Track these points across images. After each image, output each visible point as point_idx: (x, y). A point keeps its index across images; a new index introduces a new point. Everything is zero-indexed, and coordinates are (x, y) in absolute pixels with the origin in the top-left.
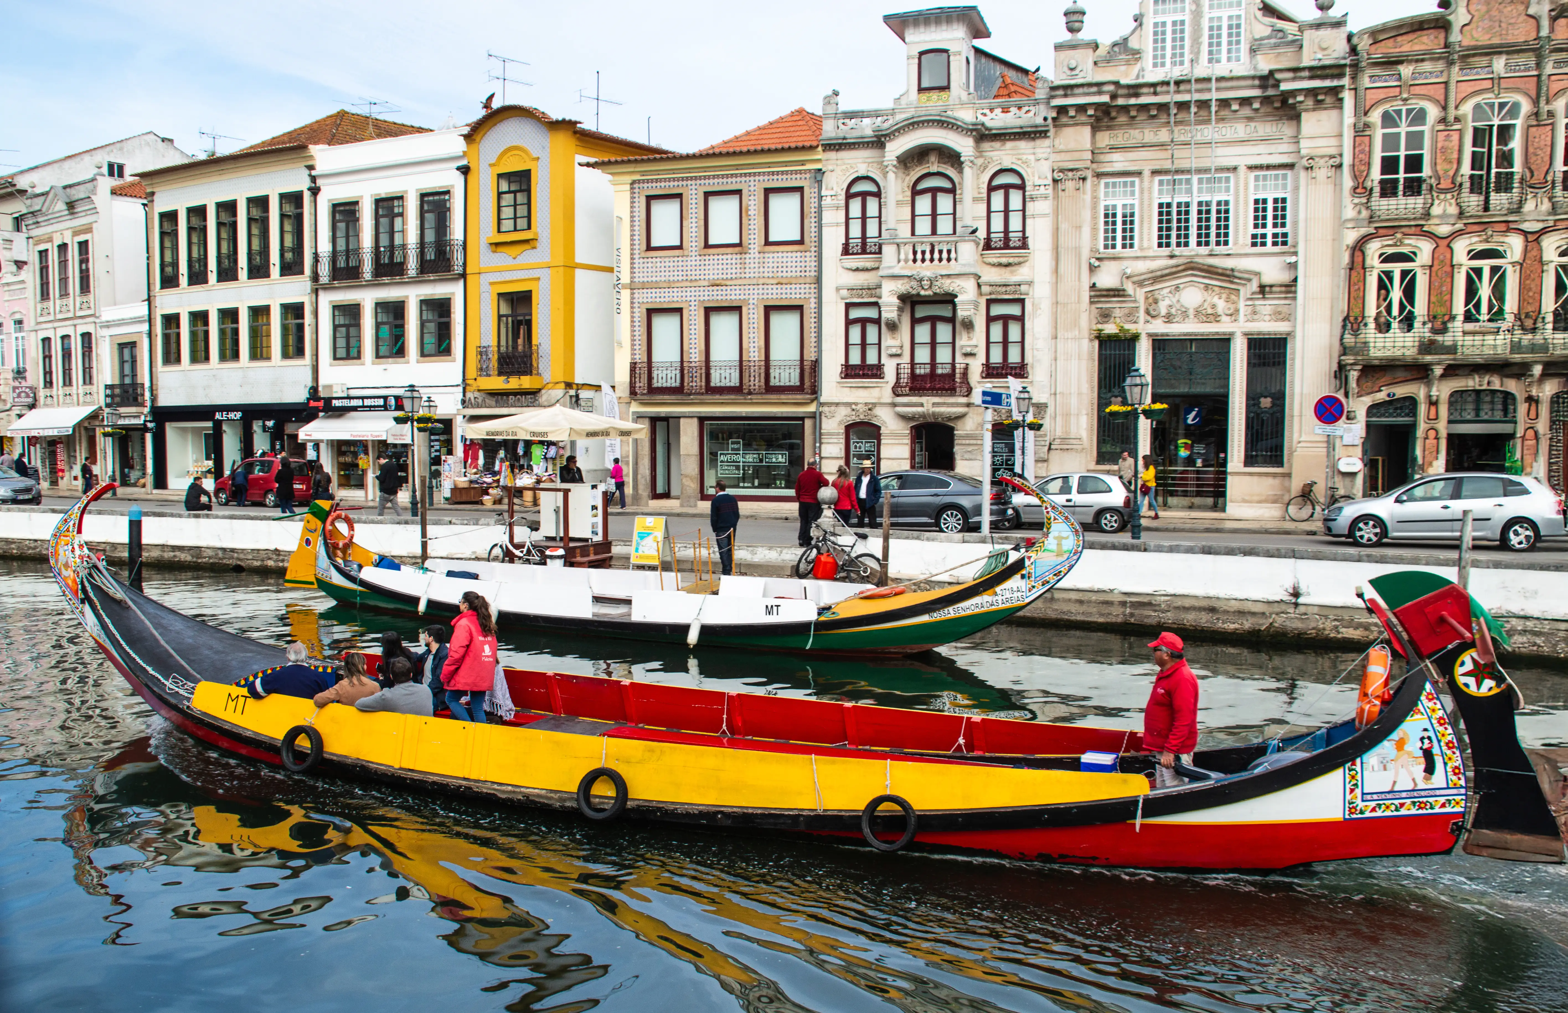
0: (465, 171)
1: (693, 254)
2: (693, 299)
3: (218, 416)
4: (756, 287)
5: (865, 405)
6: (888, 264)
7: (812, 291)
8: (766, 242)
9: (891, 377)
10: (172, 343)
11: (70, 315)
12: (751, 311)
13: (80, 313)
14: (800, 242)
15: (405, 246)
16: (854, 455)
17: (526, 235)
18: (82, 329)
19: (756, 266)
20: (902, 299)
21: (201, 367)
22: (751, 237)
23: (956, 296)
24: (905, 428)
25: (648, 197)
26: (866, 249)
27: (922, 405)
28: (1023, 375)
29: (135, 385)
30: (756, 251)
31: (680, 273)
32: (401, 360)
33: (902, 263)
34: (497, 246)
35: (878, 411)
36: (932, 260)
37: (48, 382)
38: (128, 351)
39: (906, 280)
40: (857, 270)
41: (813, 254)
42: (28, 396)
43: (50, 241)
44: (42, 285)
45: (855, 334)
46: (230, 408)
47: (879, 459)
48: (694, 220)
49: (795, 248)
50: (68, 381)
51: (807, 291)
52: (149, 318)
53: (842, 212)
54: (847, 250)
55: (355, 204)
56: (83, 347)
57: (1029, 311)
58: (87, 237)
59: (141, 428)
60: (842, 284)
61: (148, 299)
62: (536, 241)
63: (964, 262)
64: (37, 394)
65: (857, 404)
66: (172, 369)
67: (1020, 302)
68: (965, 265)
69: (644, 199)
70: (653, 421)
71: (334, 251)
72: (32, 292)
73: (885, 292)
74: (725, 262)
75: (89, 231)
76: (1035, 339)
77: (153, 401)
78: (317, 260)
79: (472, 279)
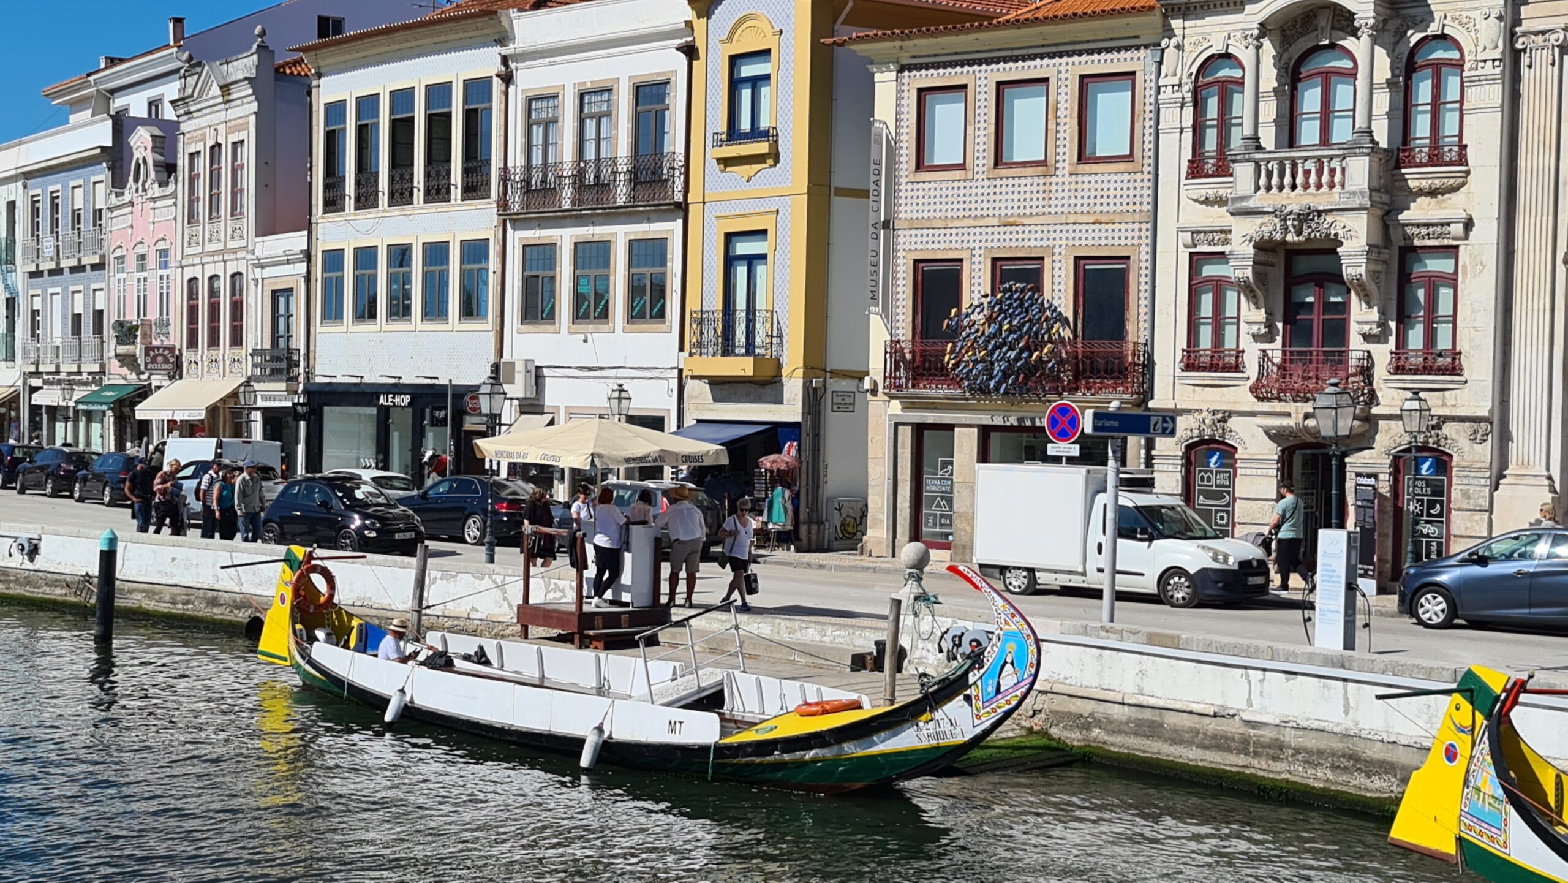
0: (689, 51)
1: (979, 177)
2: (977, 245)
3: (382, 400)
4: (1065, 228)
5: (1214, 412)
6: (1240, 194)
7: (1144, 234)
8: (1080, 159)
9: (1252, 370)
10: (332, 290)
11: (220, 246)
12: (1057, 265)
13: (231, 245)
14: (1129, 158)
15: (614, 161)
16: (1201, 492)
17: (762, 147)
18: (232, 268)
19: (1066, 194)
20: (1265, 248)
21: (366, 327)
22: (1061, 150)
23: (1341, 244)
24: (1271, 451)
25: (920, 91)
26: (1223, 169)
27: (1288, 415)
28: (1454, 369)
29: (289, 350)
30: (1066, 172)
31: (961, 206)
32: (604, 327)
33: (1262, 191)
34: (726, 162)
35: (1233, 423)
36: (1306, 186)
37: (193, 342)
38: (282, 300)
39: (1267, 218)
40: (1207, 202)
41: (1146, 176)
42: (166, 361)
43: (203, 139)
44: (191, 202)
45: (1207, 302)
46: (397, 389)
47: (1234, 499)
48: (982, 125)
49: (1121, 166)
50: (214, 342)
51: (1136, 234)
52: (308, 255)
53: (1189, 111)
54: (1196, 170)
55: (555, 96)
56: (233, 293)
57: (1464, 266)
58: (243, 135)
59: (292, 413)
60: (1184, 222)
61: (309, 227)
62: (774, 156)
63: (1353, 188)
64: (179, 358)
65: (1200, 411)
66: (332, 328)
67: (1452, 251)
68: (1354, 193)
69: (915, 92)
70: (919, 430)
71: (528, 166)
72: (180, 210)
73: (1235, 237)
74: (1022, 189)
75: (245, 127)
76: (1474, 311)
77: (308, 375)
78: (505, 179)
79: (694, 211)
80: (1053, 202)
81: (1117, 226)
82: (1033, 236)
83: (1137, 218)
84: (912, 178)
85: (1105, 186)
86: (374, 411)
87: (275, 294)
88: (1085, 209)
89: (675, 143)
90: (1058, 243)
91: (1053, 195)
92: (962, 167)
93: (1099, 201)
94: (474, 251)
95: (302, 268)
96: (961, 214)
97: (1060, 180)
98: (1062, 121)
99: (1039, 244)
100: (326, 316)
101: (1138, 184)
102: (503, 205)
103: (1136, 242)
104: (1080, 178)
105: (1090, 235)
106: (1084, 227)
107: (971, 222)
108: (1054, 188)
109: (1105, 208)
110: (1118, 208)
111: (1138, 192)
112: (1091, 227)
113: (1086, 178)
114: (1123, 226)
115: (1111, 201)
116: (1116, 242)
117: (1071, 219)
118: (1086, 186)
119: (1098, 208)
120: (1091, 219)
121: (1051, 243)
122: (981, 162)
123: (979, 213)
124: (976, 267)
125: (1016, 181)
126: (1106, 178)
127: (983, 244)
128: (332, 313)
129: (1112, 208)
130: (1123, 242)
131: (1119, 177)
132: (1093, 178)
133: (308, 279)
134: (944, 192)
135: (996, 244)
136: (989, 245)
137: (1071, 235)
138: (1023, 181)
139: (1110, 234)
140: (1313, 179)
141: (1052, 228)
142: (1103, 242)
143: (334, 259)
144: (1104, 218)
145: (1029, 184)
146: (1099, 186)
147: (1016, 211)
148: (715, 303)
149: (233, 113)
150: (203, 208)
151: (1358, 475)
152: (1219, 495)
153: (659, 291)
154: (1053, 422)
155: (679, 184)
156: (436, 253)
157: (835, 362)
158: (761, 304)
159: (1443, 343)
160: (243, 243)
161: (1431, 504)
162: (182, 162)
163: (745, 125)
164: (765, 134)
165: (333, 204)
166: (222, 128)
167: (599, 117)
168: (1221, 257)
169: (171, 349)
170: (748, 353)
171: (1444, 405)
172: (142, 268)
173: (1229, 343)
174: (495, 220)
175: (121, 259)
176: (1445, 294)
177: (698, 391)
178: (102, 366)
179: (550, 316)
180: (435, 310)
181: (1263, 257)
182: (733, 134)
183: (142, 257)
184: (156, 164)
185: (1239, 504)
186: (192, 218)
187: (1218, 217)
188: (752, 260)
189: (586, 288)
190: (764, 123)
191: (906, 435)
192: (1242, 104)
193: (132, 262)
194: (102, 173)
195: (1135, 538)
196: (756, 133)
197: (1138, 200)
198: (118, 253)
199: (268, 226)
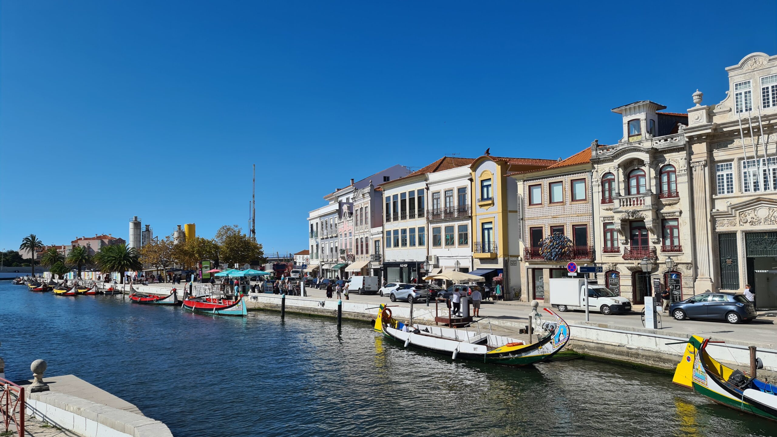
0: (471, 180)
1: (546, 206)
2: (546, 223)
3: (401, 266)
4: (569, 218)
5: (613, 263)
6: (616, 207)
7: (590, 218)
8: (572, 200)
9: (622, 252)
10: (389, 240)
11: (363, 231)
12: (568, 227)
13: (365, 230)
14: (585, 200)
15: (454, 207)
16: (610, 284)
17: (490, 202)
18: (366, 236)
19: (569, 209)
20: (623, 221)
21: (396, 248)
22: (567, 199)
23: (645, 219)
24: (629, 273)
25: (529, 186)
26: (611, 201)
27: (633, 263)
28: (680, 250)
29: (379, 255)
30: (569, 204)
31: (541, 214)
32: (453, 247)
33: (622, 206)
34: (481, 206)
35: (618, 266)
36: (634, 205)
37: (357, 253)
38: (377, 243)
39: (623, 213)
40: (607, 210)
41: (590, 204)
42: (351, 258)
43: (359, 207)
44: (356, 221)
45: (609, 235)
46: (404, 263)
47: (620, 286)
48: (546, 194)
49: (583, 202)
50: (362, 253)
51: (588, 219)
52: (383, 232)
53: (600, 187)
54: (603, 202)
55: (439, 192)
56: (366, 242)
57: (680, 223)
58: (367, 205)
59: (380, 269)
60: (601, 215)
61: (383, 225)
62: (493, 204)
63: (647, 205)
64: (354, 257)
65: (609, 263)
66: (389, 249)
67: (677, 219)
68: (647, 206)
69: (528, 187)
70: (534, 270)
71: (433, 209)
72: (354, 223)
73: (615, 218)
74: (557, 209)
75: (368, 203)
76: (684, 235)
77: (384, 260)
78: (428, 212)
79: (474, 218)
80: (566, 212)
81: (583, 217)
82: (561, 220)
83: (588, 214)
84: (528, 207)
85: (579, 207)
86: (399, 268)
87: (376, 241)
88: (574, 213)
89: (468, 202)
90: (567, 222)
91: (565, 210)
92: (541, 204)
93: (578, 211)
94: (421, 230)
95: (381, 235)
96: (541, 216)
97: (567, 206)
98: (567, 191)
99: (562, 222)
100: (387, 246)
101: (588, 206)
102: (428, 218)
103: (588, 221)
104: (572, 205)
105: (576, 219)
106: (574, 218)
107: (544, 218)
108: (566, 208)
109: (580, 213)
110: (583, 212)
111: (588, 208)
112: (576, 217)
113: (574, 205)
114: (585, 217)
115: (581, 210)
116: (583, 221)
117: (571, 216)
118: (574, 207)
119: (578, 213)
120: (576, 215)
121: (566, 222)
122: (546, 203)
123: (546, 215)
124: (546, 228)
125: (556, 207)
126: (579, 205)
127: (548, 223)
128: (389, 245)
129: (581, 212)
130: (585, 221)
131: (583, 205)
132: (576, 205)
133: (383, 238)
134: (537, 210)
135: (551, 223)
136: (549, 223)
137: (571, 220)
138: (557, 207)
139: (581, 219)
140: (636, 203)
141: (566, 218)
142: (580, 221)
143: (389, 233)
144: (579, 215)
145: (559, 208)
146: (578, 207)
147: (556, 214)
148: (480, 240)
149: (365, 200)
150: (359, 222)
151: (654, 279)
152: (615, 285)
153: (466, 238)
154: (569, 267)
155: (470, 212)
156: (412, 230)
157: (511, 253)
158: (491, 240)
159: (676, 243)
160: (368, 230)
161: (676, 286)
162: (354, 212)
163: (485, 197)
164: (491, 199)
165: (388, 220)
166: (363, 204)
167: (450, 197)
168: (612, 223)
169: (353, 255)
170: (489, 252)
171: (678, 260)
172: (346, 237)
173: (616, 245)
174: (426, 222)
175: (341, 235)
176: (676, 231)
177: (477, 262)
178: (337, 259)
179: (440, 244)
180: (413, 244)
181: (623, 223)
182: (483, 199)
183: (346, 234)
184: (348, 213)
185: (621, 287)
186: (356, 225)
187: (610, 214)
188: (489, 229)
189: (448, 237)
190: (490, 196)
191: (530, 271)
192: (615, 185)
193: (343, 235)
194: (337, 215)
195: (593, 297)
196: (488, 199)
197: (588, 210)
198: (341, 233)
199: (373, 226)
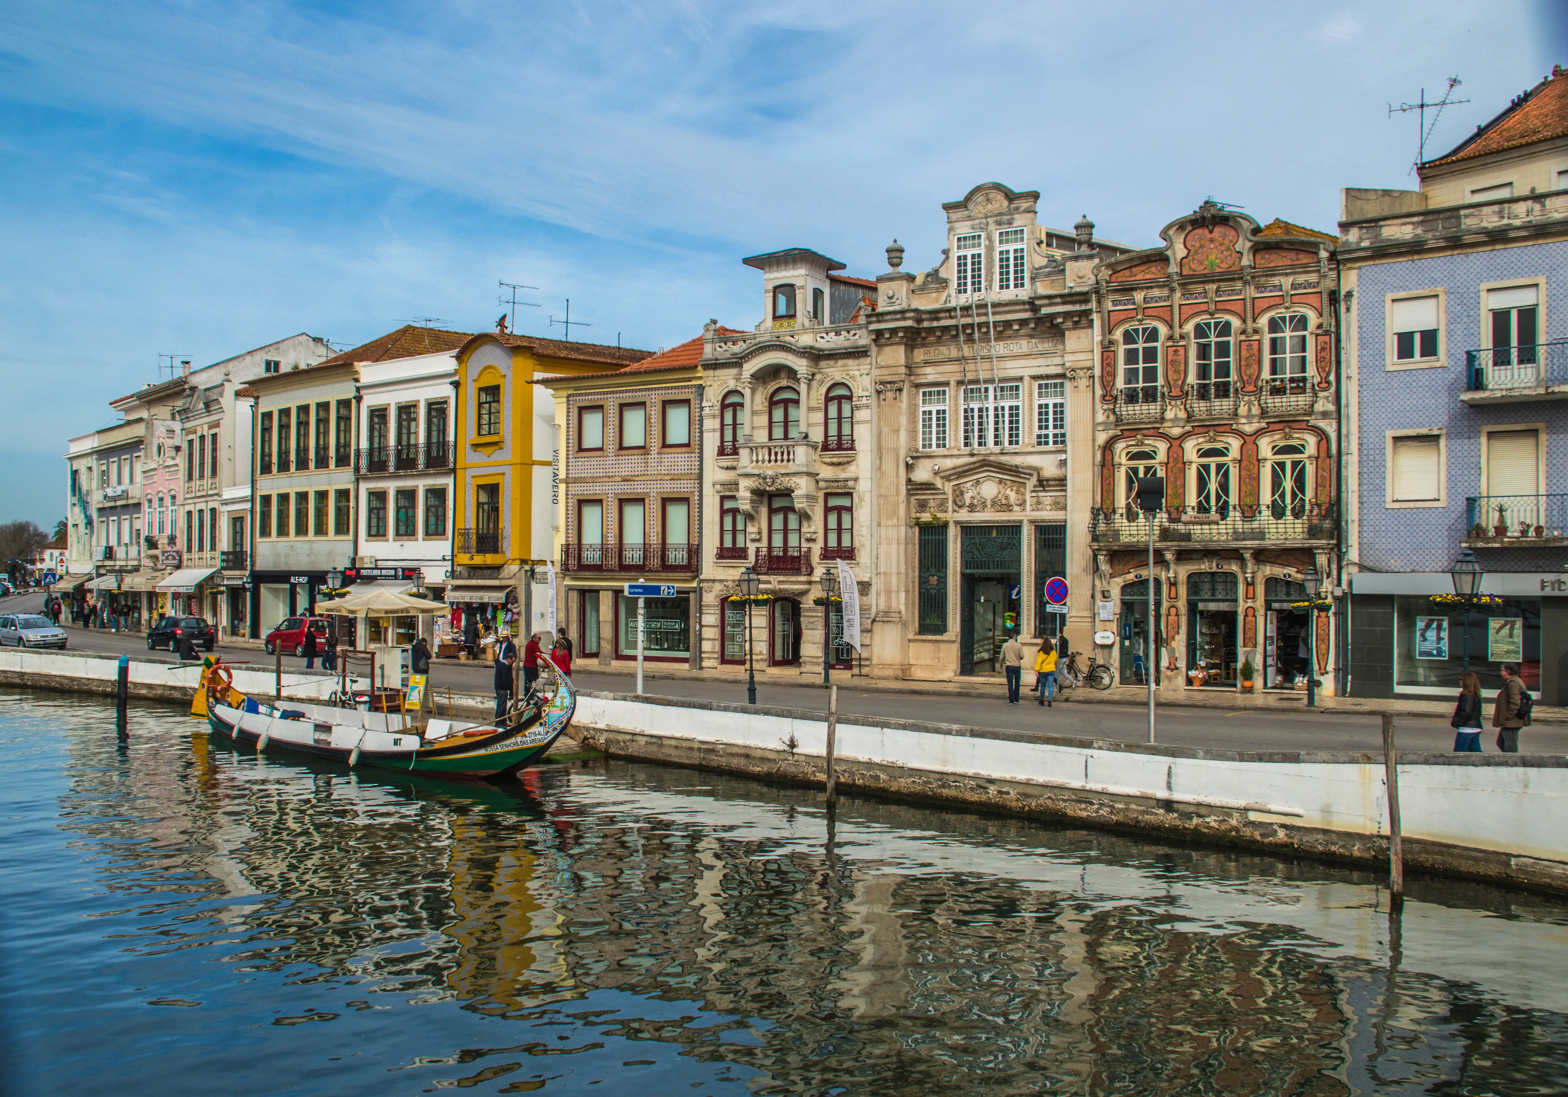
0: (456, 385)
1: (611, 454)
2: (610, 491)
3: (292, 580)
4: (655, 482)
5: (734, 581)
6: (743, 464)
7: (696, 486)
8: (663, 445)
9: (752, 558)
10: (266, 518)
11: (204, 494)
12: (652, 502)
13: (210, 493)
14: (688, 445)
15: (417, 445)
16: (728, 624)
17: (496, 439)
18: (211, 505)
19: (656, 464)
20: (756, 493)
21: (283, 539)
22: (653, 440)
23: (793, 491)
25: (579, 408)
26: (735, 452)
28: (852, 557)
29: (242, 551)
30: (655, 452)
31: (603, 470)
32: (412, 539)
33: (754, 463)
34: (476, 446)
36: (776, 461)
37: (189, 550)
38: (238, 524)
39: (756, 478)
40: (727, 468)
41: (696, 455)
42: (174, 559)
43: (195, 432)
44: (189, 467)
45: (729, 521)
46: (300, 573)
47: (745, 628)
48: (612, 427)
49: (684, 449)
50: (201, 548)
51: (692, 486)
52: (253, 500)
53: (718, 420)
54: (722, 452)
55: (385, 410)
56: (212, 519)
57: (856, 503)
58: (217, 431)
59: (243, 588)
60: (716, 479)
61: (252, 482)
62: (502, 443)
63: (800, 462)
64: (182, 558)
65: (727, 581)
66: (265, 540)
67: (850, 495)
69: (576, 410)
70: (583, 593)
71: (371, 449)
72: (182, 474)
73: (742, 487)
74: (634, 461)
75: (218, 426)
76: (861, 526)
77: (253, 565)
78: (358, 455)
79: (460, 472)
80: (649, 468)
81: (682, 482)
82: (639, 486)
83: (692, 477)
84: (577, 454)
85: (676, 460)
87: (235, 520)
88: (666, 472)
89: (450, 435)
90: (652, 490)
91: (649, 465)
92: (601, 450)
93: (672, 468)
94: (342, 495)
95: (249, 505)
96: (602, 474)
97: (653, 456)
98: (653, 425)
99: (642, 491)
100: (262, 533)
101: (692, 459)
102: (357, 469)
103: (691, 490)
104: (663, 456)
105: (668, 486)
106: (665, 482)
107: (608, 479)
108: (650, 460)
109: (676, 472)
110: (683, 472)
111: (692, 463)
112: (668, 482)
113: (666, 456)
114: (685, 482)
115: (680, 468)
116: (681, 490)
117: (659, 478)
118: (666, 460)
119: (672, 472)
120: (668, 478)
121: (648, 490)
122: (611, 447)
123: (611, 474)
124: (610, 503)
125: (631, 457)
126: (676, 455)
127: (614, 491)
128: (265, 532)
129: (679, 472)
130: (685, 490)
131: (682, 455)
132: (670, 456)
133: (252, 511)
134: (593, 462)
135: (620, 491)
136: (617, 491)
137: (659, 486)
138: (634, 457)
139: (678, 486)
140: (779, 457)
141: (649, 482)
142: (675, 490)
143: (266, 500)
144: (675, 478)
145: (637, 458)
146: (673, 460)
147: (630, 473)
148: (472, 524)
149: (211, 419)
150: (195, 473)
152: (738, 626)
153: (442, 520)
155: (451, 459)
156: (322, 497)
157: (535, 555)
159: (846, 543)
160: (216, 492)
162: (184, 445)
163: (486, 426)
165: (265, 469)
166: (204, 428)
167: (409, 422)
168: (733, 497)
169: (177, 552)
172: (162, 505)
173: (740, 544)
174: (353, 478)
175: (150, 502)
176: (846, 517)
178: (141, 562)
179: (383, 534)
180: (322, 530)
183: (162, 499)
184: (170, 446)
186: (190, 478)
187: (733, 477)
189: (403, 517)
191: (573, 596)
192: (744, 416)
193: (156, 502)
194: (140, 451)
197: (692, 467)
198: (149, 498)
199: (230, 482)
